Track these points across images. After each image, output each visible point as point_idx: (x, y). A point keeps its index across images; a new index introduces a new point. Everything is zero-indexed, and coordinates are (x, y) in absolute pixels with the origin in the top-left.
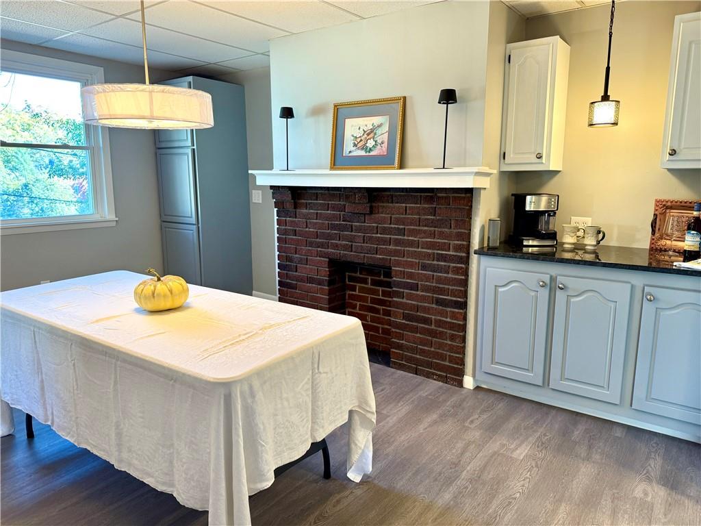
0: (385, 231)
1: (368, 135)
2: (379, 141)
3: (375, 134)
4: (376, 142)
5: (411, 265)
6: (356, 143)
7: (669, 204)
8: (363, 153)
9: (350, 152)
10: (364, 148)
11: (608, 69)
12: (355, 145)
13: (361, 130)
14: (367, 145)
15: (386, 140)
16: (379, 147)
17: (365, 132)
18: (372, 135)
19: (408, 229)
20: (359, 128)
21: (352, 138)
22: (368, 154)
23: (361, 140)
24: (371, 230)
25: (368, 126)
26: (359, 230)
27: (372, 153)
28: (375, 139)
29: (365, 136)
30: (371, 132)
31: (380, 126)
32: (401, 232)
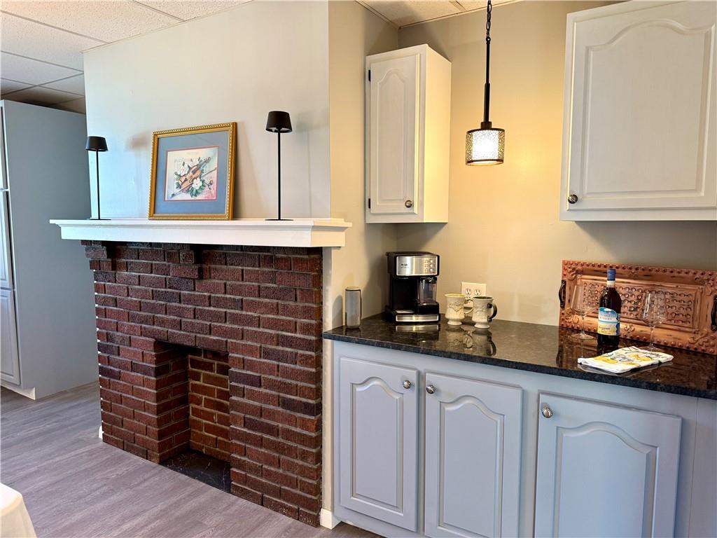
0: (219, 302)
1: (194, 172)
2: (207, 181)
3: (202, 172)
4: (203, 182)
5: (251, 351)
6: (180, 183)
7: (579, 267)
8: (187, 197)
9: (173, 195)
10: (189, 190)
11: (488, 86)
12: (179, 186)
13: (186, 166)
14: (193, 186)
15: (215, 180)
16: (207, 189)
17: (190, 168)
18: (198, 173)
19: (246, 300)
20: (183, 165)
21: (176, 177)
22: (194, 198)
23: (186, 180)
25: (194, 160)
26: (189, 300)
27: (199, 197)
28: (204, 178)
29: (191, 173)
30: (197, 170)
31: (207, 161)
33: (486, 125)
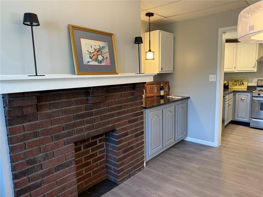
1: (98, 52)
2: (105, 57)
3: (102, 52)
4: (103, 57)
6: (91, 56)
8: (96, 63)
9: (88, 62)
10: (96, 60)
11: (150, 41)
12: (91, 58)
13: (93, 48)
14: (98, 58)
15: (108, 57)
16: (105, 60)
17: (95, 50)
18: (100, 53)
20: (91, 47)
21: (88, 53)
22: (100, 64)
23: (94, 55)
24: (105, 111)
25: (97, 46)
27: (102, 64)
28: (103, 55)
29: (96, 52)
30: (99, 51)
31: (104, 47)
32: (120, 108)
33: (150, 51)
